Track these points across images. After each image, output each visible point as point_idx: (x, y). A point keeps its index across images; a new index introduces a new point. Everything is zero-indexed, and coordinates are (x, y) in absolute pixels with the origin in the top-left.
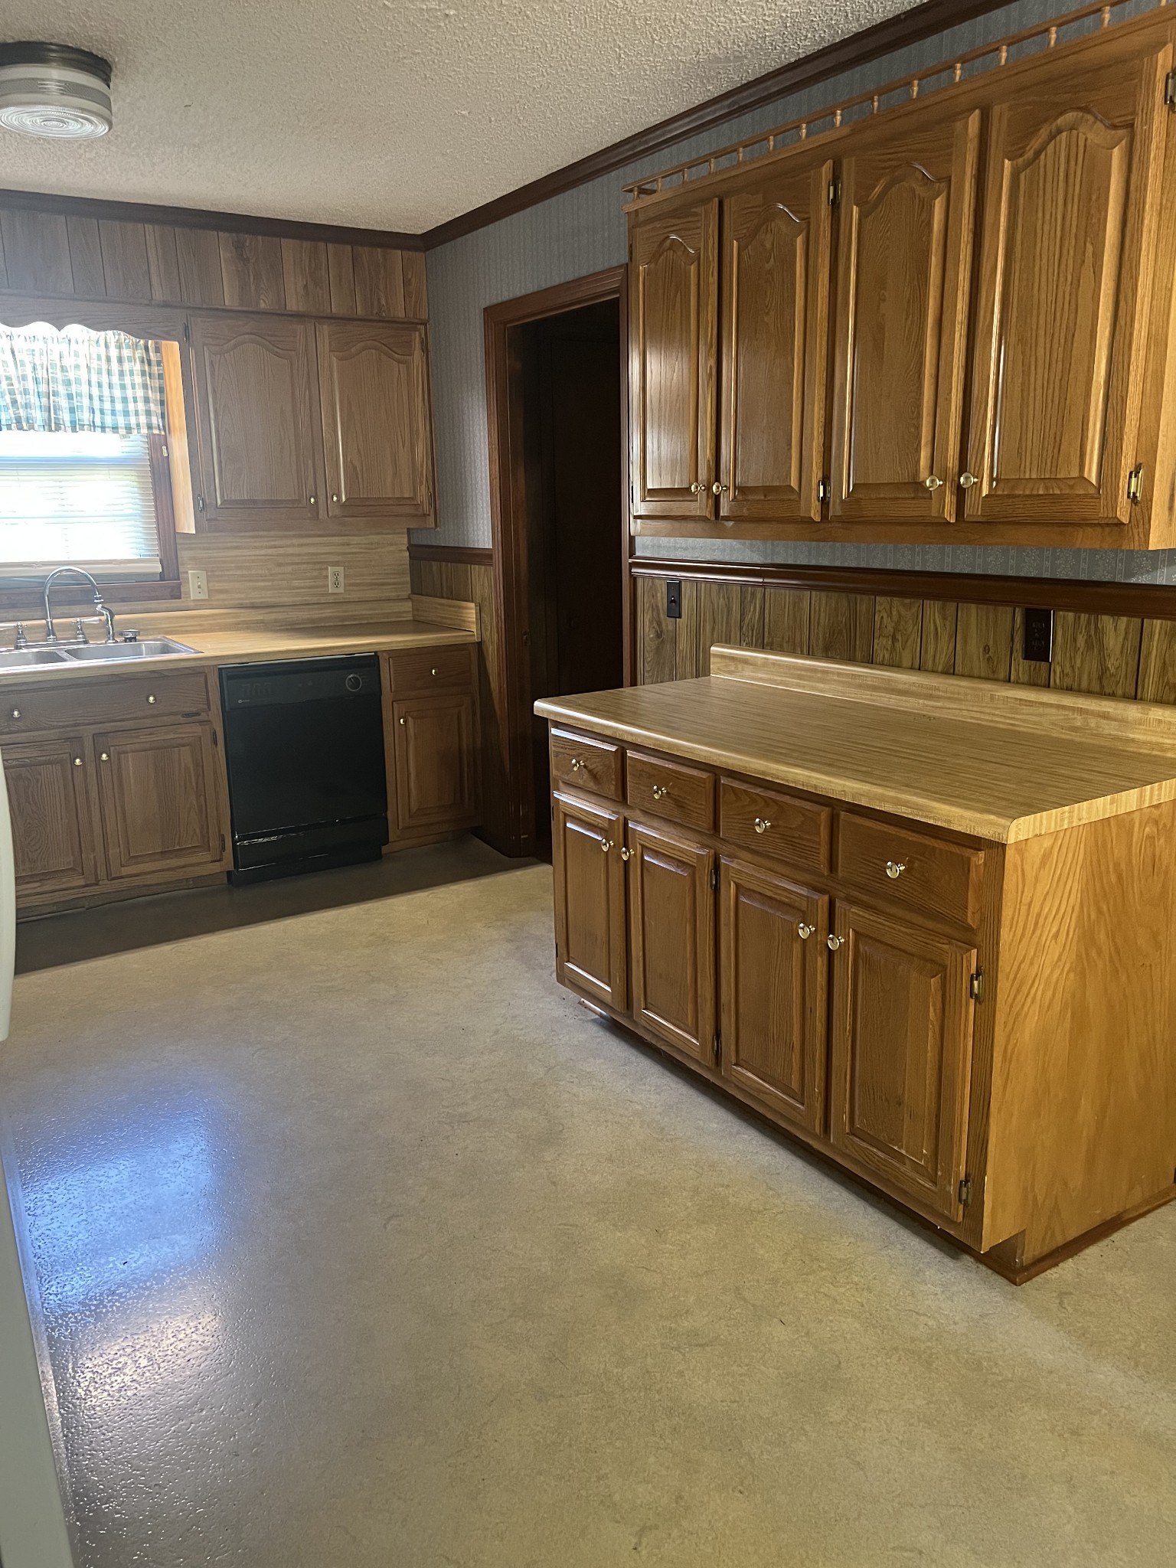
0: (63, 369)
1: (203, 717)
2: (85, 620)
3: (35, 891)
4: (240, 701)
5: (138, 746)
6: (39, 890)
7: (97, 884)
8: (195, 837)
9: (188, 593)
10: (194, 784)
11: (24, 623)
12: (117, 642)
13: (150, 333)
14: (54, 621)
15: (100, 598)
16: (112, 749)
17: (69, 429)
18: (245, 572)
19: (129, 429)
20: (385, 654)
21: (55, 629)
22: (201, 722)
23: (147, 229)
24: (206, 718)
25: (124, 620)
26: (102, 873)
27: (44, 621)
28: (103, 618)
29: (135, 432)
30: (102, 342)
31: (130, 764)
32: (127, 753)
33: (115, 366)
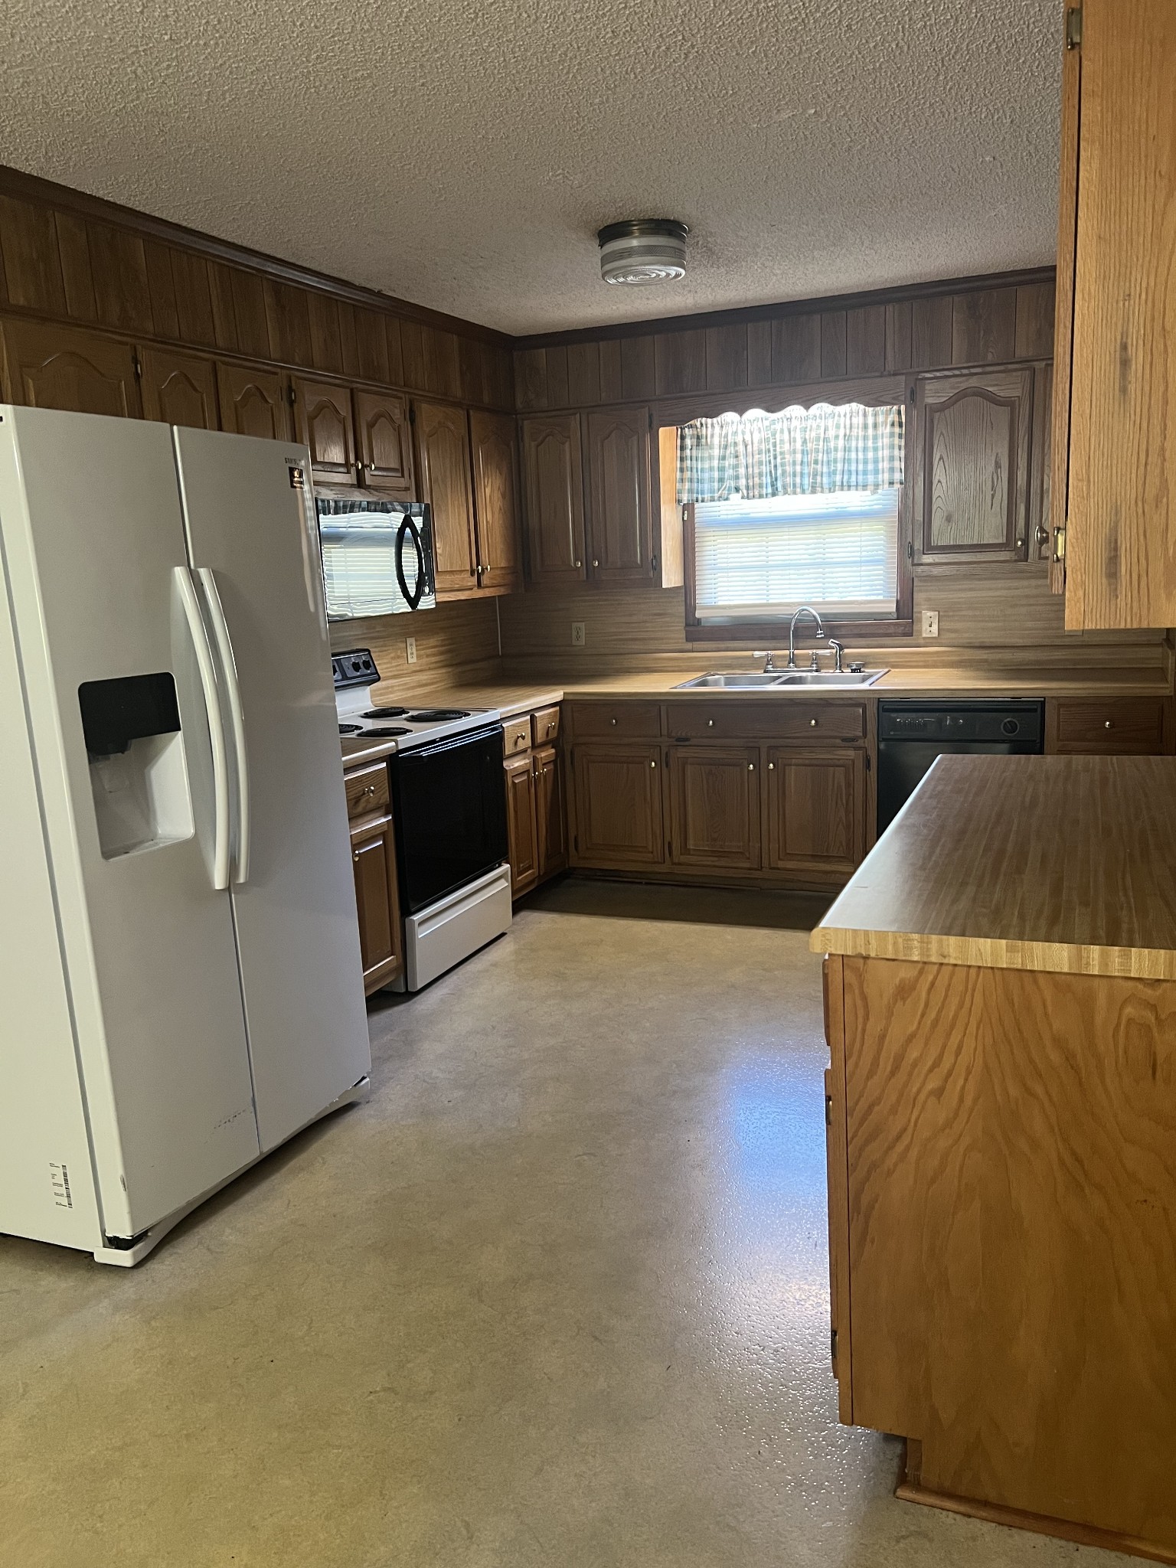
0: (826, 440)
1: (860, 743)
2: (820, 652)
3: (714, 864)
4: (892, 733)
5: (801, 761)
6: (716, 864)
7: (761, 870)
8: (841, 849)
9: (920, 632)
10: (844, 801)
11: (773, 652)
12: (843, 672)
13: (879, 401)
14: (796, 652)
15: (821, 634)
16: (780, 760)
17: (827, 491)
18: (978, 613)
19: (877, 486)
20: (1054, 701)
21: (795, 659)
22: (856, 748)
23: (887, 309)
24: (863, 745)
25: (858, 653)
26: (765, 863)
27: (787, 652)
28: (834, 651)
29: (881, 487)
30: (861, 413)
31: (792, 773)
32: (791, 765)
33: (870, 431)
